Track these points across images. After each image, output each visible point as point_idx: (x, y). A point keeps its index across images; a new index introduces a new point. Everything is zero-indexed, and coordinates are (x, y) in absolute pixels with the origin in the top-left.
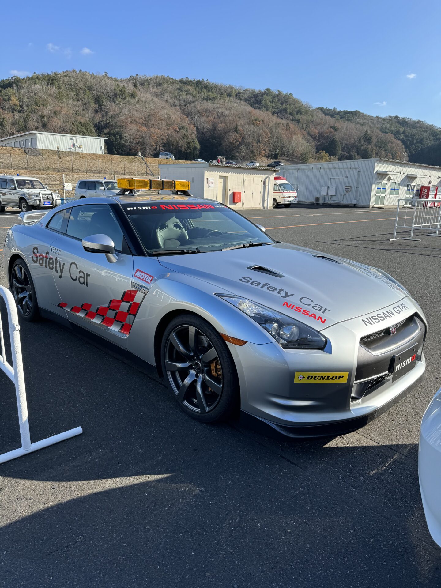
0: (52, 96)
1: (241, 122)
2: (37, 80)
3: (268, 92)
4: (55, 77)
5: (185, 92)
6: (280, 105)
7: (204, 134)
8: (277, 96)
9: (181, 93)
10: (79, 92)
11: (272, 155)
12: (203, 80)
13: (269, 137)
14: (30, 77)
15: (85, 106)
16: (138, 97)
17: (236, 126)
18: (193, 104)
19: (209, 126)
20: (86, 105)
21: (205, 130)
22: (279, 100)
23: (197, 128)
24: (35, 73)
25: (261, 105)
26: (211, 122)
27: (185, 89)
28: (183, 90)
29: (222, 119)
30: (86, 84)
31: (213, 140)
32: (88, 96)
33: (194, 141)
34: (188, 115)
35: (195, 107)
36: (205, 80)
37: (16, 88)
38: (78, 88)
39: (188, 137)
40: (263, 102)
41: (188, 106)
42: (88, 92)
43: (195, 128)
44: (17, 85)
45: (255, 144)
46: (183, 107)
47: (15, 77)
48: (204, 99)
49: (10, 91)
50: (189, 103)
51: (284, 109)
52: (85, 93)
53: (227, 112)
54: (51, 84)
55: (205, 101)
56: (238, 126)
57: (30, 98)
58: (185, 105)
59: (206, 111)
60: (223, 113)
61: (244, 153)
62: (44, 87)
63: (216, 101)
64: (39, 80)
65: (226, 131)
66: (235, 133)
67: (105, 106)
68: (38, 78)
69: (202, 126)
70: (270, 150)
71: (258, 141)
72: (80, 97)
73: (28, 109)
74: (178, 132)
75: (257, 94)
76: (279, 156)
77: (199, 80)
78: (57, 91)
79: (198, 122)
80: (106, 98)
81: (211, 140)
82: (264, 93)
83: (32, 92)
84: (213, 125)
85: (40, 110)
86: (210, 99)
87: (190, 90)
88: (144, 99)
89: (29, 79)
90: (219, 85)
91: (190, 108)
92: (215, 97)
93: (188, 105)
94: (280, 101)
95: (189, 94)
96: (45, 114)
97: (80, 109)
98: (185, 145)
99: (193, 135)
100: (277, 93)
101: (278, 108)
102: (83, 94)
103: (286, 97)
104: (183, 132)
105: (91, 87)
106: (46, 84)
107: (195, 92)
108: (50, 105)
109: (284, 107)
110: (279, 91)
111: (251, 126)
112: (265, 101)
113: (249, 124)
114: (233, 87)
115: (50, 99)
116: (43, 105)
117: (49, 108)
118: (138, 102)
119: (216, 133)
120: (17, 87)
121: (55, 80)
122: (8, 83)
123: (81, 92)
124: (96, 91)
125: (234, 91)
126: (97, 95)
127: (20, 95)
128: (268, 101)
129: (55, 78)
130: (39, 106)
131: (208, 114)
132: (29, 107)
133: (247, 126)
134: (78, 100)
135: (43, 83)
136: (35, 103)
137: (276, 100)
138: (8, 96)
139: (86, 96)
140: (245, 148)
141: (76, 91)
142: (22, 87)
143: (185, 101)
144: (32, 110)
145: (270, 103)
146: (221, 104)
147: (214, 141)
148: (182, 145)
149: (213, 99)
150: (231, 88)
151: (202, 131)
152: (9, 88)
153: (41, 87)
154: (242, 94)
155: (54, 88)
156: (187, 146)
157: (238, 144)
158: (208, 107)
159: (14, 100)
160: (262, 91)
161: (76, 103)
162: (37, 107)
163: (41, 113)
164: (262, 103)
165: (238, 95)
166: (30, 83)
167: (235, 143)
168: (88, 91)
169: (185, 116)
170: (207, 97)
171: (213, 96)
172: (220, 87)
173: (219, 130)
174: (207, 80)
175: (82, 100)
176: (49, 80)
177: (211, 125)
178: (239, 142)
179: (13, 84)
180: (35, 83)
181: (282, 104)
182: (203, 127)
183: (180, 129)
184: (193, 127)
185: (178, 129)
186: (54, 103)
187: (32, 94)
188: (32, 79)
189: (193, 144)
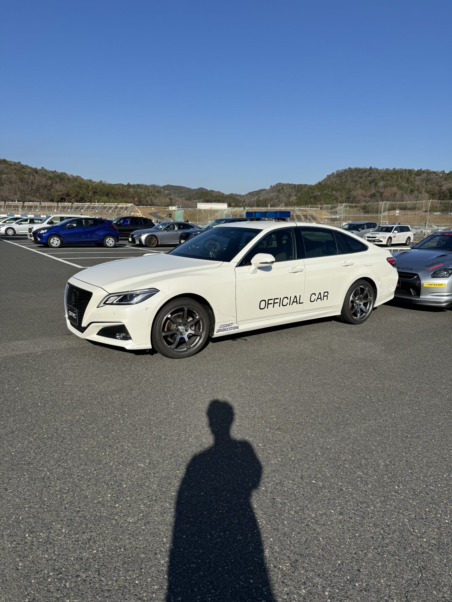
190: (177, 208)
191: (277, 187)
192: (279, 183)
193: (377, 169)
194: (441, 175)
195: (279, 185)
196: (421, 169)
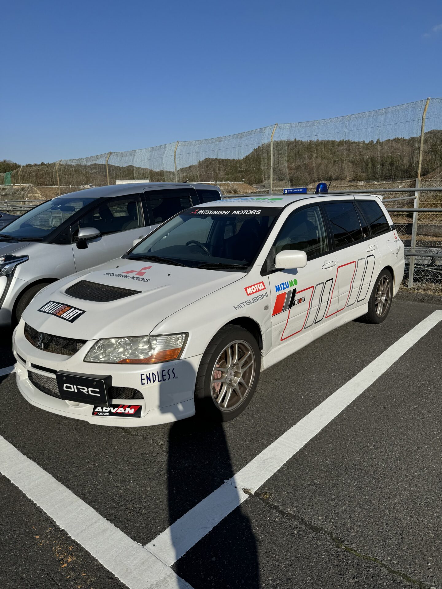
190: (90, 186)
191: (206, 162)
192: (207, 158)
193: (302, 141)
194: (362, 145)
195: (207, 160)
196: (343, 140)
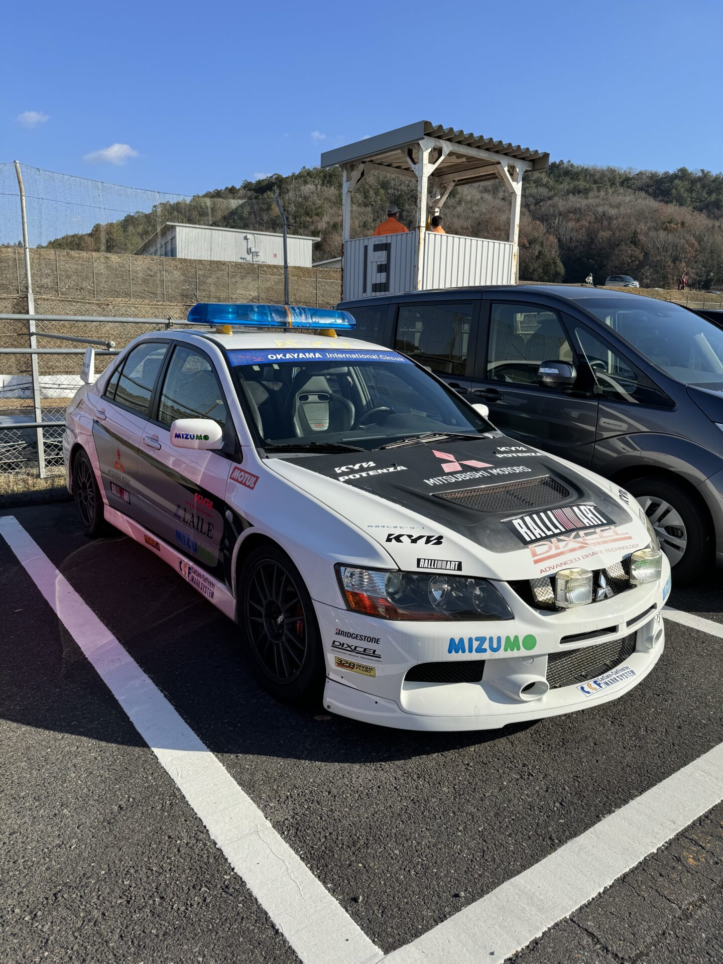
0: (330, 201)
1: (642, 227)
2: (308, 177)
3: (683, 174)
4: (334, 172)
5: (534, 183)
6: (706, 196)
7: (573, 251)
8: (700, 179)
9: (528, 185)
10: (368, 192)
11: (699, 282)
12: (562, 162)
13: (696, 251)
14: (297, 174)
15: (376, 214)
16: (459, 196)
17: (634, 234)
18: (549, 202)
19: (582, 235)
20: (378, 212)
21: (572, 243)
22: (703, 187)
23: (559, 240)
24: (304, 167)
25: (668, 197)
26: (584, 229)
27: (533, 178)
28: (530, 180)
29: (605, 223)
30: (379, 180)
31: (588, 259)
32: (382, 198)
33: (555, 263)
34: (544, 219)
35: (554, 206)
36: (565, 162)
37: (277, 191)
38: (367, 187)
39: (546, 256)
40: (674, 191)
41: (540, 206)
42: (382, 191)
43: (556, 241)
44: (279, 187)
45: (669, 263)
46: (532, 207)
47: (276, 176)
48: (568, 192)
49: (270, 195)
50: (542, 200)
51: (714, 202)
52: (377, 193)
53: (613, 212)
54: (328, 182)
55: (571, 196)
56: (638, 234)
57: (298, 206)
58: (536, 204)
59: (575, 211)
60: (606, 214)
61: (648, 281)
62: (319, 187)
63: (591, 195)
64: (311, 177)
65: (614, 244)
66: (633, 246)
67: (408, 212)
68: (309, 174)
69: (568, 237)
70: (697, 274)
71: (675, 259)
72: (370, 200)
73: (295, 223)
74: (526, 248)
75: (661, 178)
76: (713, 283)
77: (555, 162)
78: (337, 192)
79: (562, 232)
80: (409, 200)
81: (584, 259)
82: (675, 177)
83: (301, 197)
84: (589, 234)
85: (313, 222)
86: (579, 192)
87: (542, 179)
88: (469, 198)
89: (295, 177)
90: (590, 168)
91: (545, 207)
92: (588, 187)
93: (541, 204)
94: (707, 189)
95: (540, 185)
96: (319, 228)
97: (370, 217)
98: (541, 270)
99: (553, 253)
100: (700, 174)
101: (701, 201)
102: (374, 196)
103: (717, 181)
104: (538, 248)
105: (385, 184)
106: (321, 182)
107: (552, 183)
108: (327, 215)
109: (714, 197)
110: (703, 171)
111: (662, 234)
112: (676, 189)
113: (656, 230)
114: (616, 171)
115: (327, 205)
116: (317, 215)
117: (326, 219)
118: (460, 202)
119: (593, 247)
120: (280, 190)
121: (335, 175)
122: (265, 185)
123: (372, 192)
124: (394, 189)
125: (617, 177)
126: (395, 196)
127: (284, 202)
128: (682, 190)
129: (333, 174)
130: (311, 217)
131: (577, 216)
132: (297, 219)
133: (652, 234)
134: (366, 205)
135: (317, 182)
136: (305, 213)
137: (699, 186)
138: (266, 203)
139: (379, 198)
140: (651, 270)
141: (364, 191)
142: (287, 189)
143: (534, 197)
144: (301, 223)
145: (686, 193)
146: (601, 198)
147: (591, 261)
148: (534, 270)
149: (585, 192)
150: (612, 171)
151: (569, 245)
152: (269, 192)
153: (315, 188)
154: (633, 181)
155: (333, 188)
156: (543, 270)
157: (637, 265)
158: (578, 205)
159: (276, 210)
160: (671, 172)
161: (362, 209)
162: (308, 219)
163: (313, 227)
164: (670, 194)
165: (626, 182)
166: (298, 182)
167: (632, 262)
168: (382, 189)
169: (538, 222)
170: (575, 188)
171: (585, 186)
172: (592, 172)
173: (599, 243)
174: (569, 161)
175: (372, 205)
176: (325, 176)
177: (584, 235)
178: (639, 261)
179: (274, 186)
180: (305, 183)
181: (710, 193)
182: (571, 239)
183: (530, 243)
184: (553, 239)
185: (526, 243)
186: (332, 211)
187: (300, 200)
188: (301, 177)
189: (553, 266)
